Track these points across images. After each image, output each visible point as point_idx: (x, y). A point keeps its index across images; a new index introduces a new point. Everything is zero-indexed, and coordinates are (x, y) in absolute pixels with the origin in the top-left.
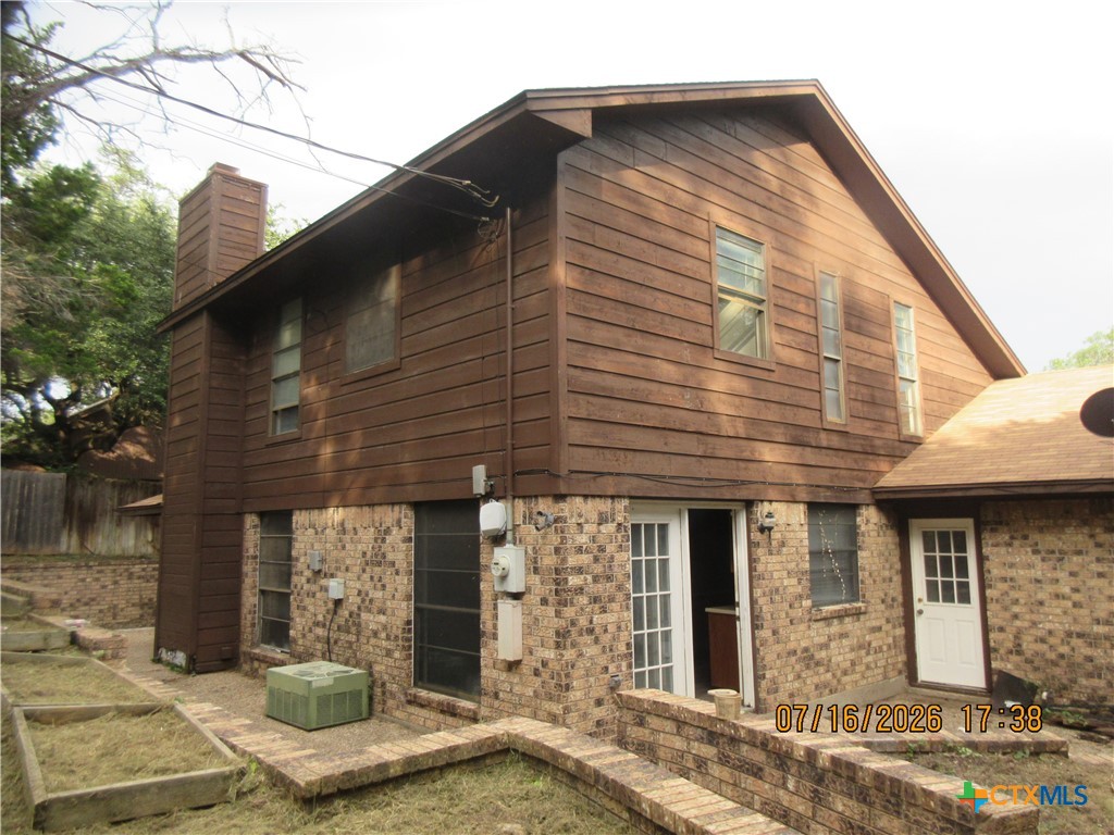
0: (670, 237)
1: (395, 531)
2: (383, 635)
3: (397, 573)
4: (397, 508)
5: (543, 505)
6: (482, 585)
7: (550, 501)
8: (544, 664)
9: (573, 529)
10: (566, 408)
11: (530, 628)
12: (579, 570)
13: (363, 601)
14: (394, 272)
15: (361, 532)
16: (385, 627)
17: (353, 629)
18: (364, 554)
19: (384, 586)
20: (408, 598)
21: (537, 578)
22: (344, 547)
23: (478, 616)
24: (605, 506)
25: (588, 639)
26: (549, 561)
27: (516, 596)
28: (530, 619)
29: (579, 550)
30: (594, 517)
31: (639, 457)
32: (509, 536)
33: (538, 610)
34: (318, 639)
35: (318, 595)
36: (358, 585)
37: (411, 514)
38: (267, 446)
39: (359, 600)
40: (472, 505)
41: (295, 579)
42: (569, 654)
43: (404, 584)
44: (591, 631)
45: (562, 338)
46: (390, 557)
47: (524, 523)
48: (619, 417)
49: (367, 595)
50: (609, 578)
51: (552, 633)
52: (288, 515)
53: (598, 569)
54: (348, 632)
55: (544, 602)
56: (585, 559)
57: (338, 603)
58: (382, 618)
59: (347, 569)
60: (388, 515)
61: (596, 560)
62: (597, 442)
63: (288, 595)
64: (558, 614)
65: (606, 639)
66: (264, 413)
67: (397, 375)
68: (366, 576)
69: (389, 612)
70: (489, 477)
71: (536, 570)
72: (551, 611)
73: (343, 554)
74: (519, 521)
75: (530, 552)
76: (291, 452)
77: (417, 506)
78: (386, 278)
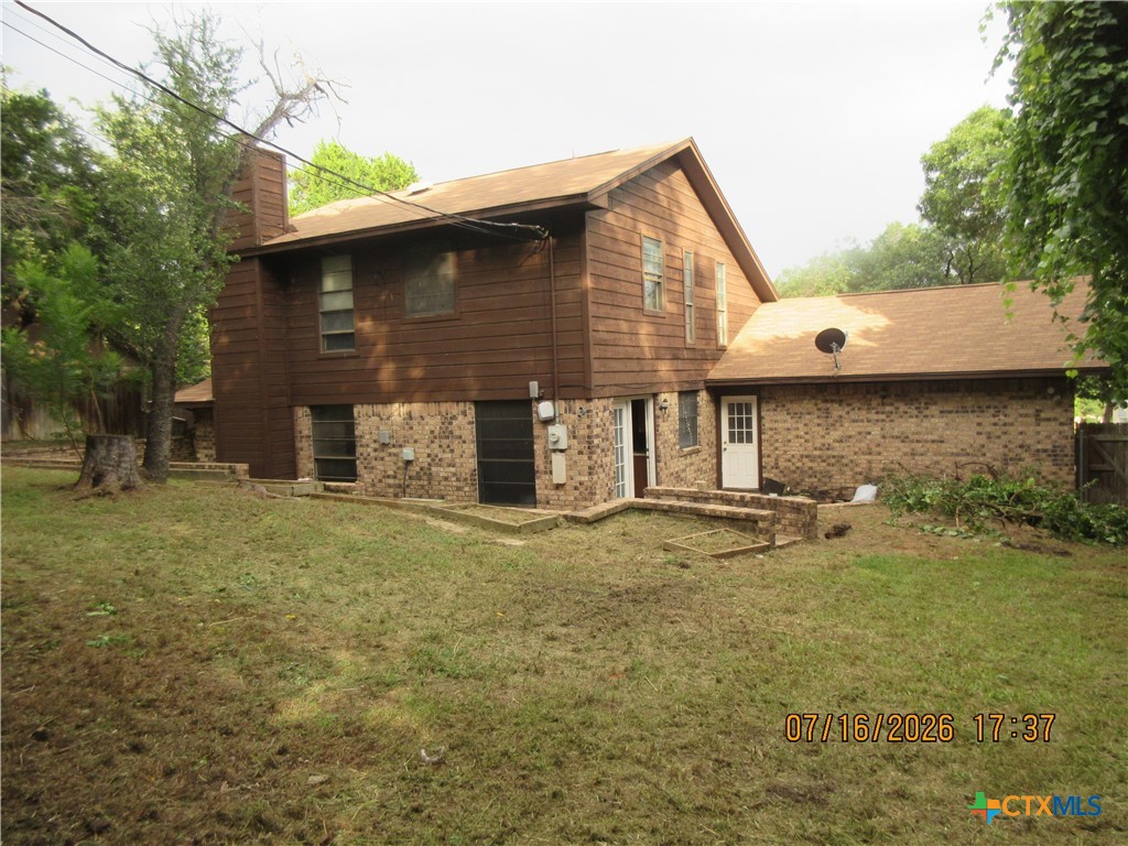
0: (624, 248)
1: (460, 418)
2: (454, 479)
3: (464, 442)
4: (461, 404)
5: (578, 404)
6: (535, 447)
7: (584, 401)
8: (581, 484)
9: (595, 415)
10: (593, 354)
11: (569, 468)
12: (597, 436)
13: (434, 460)
14: (451, 258)
15: (427, 419)
16: (454, 474)
17: (425, 478)
18: (432, 432)
19: (452, 451)
20: (473, 456)
21: (575, 441)
22: (411, 428)
23: (533, 463)
24: (604, 402)
25: (601, 470)
26: (583, 432)
27: (562, 451)
28: (571, 462)
29: (597, 426)
30: (601, 408)
31: (617, 375)
32: (557, 420)
33: (576, 458)
34: (389, 486)
35: (387, 459)
36: (428, 451)
37: (473, 407)
38: (320, 359)
39: (429, 460)
40: (527, 404)
41: (359, 450)
42: (595, 477)
43: (471, 448)
44: (602, 466)
45: (590, 315)
46: (457, 433)
47: (566, 412)
48: (610, 355)
49: (437, 456)
50: (607, 439)
51: (586, 468)
52: (350, 407)
53: (603, 435)
54: (420, 479)
55: (580, 453)
56: (599, 430)
57: (408, 463)
58: (453, 470)
59: (416, 442)
60: (455, 409)
61: (603, 430)
62: (602, 369)
63: (355, 461)
64: (590, 458)
65: (607, 469)
66: (313, 335)
67: (457, 322)
68: (435, 445)
69: (458, 465)
70: (540, 388)
71: (574, 437)
72: (585, 457)
73: (411, 432)
74: (563, 412)
75: (570, 427)
76: (352, 365)
77: (476, 403)
78: (443, 259)
